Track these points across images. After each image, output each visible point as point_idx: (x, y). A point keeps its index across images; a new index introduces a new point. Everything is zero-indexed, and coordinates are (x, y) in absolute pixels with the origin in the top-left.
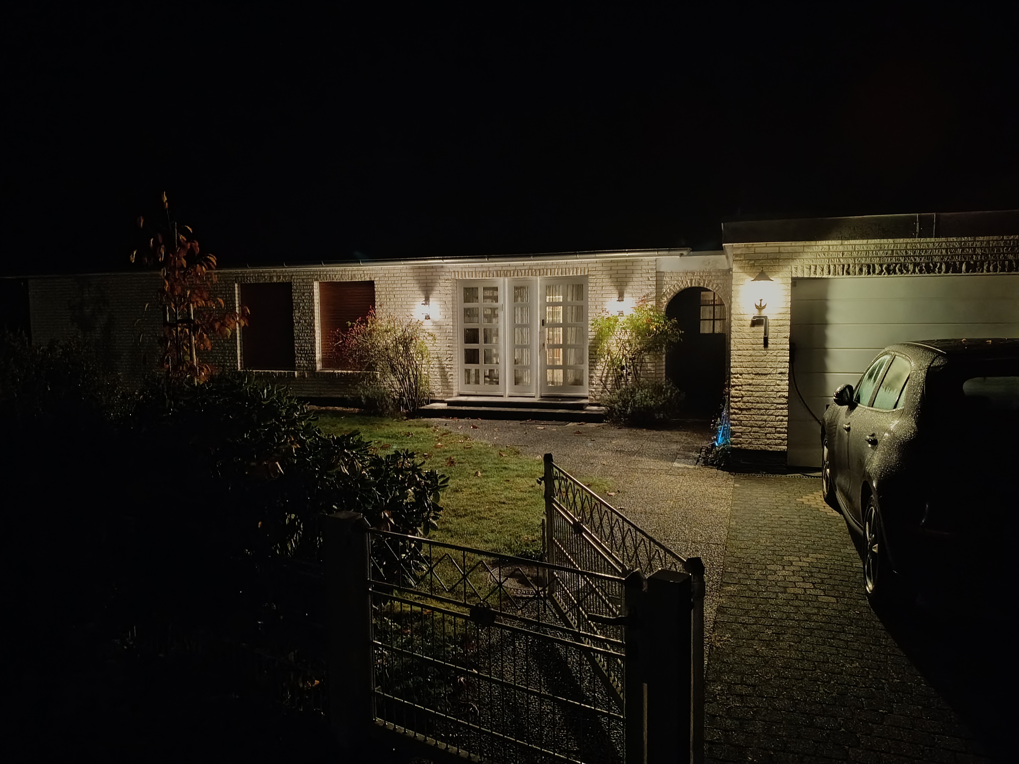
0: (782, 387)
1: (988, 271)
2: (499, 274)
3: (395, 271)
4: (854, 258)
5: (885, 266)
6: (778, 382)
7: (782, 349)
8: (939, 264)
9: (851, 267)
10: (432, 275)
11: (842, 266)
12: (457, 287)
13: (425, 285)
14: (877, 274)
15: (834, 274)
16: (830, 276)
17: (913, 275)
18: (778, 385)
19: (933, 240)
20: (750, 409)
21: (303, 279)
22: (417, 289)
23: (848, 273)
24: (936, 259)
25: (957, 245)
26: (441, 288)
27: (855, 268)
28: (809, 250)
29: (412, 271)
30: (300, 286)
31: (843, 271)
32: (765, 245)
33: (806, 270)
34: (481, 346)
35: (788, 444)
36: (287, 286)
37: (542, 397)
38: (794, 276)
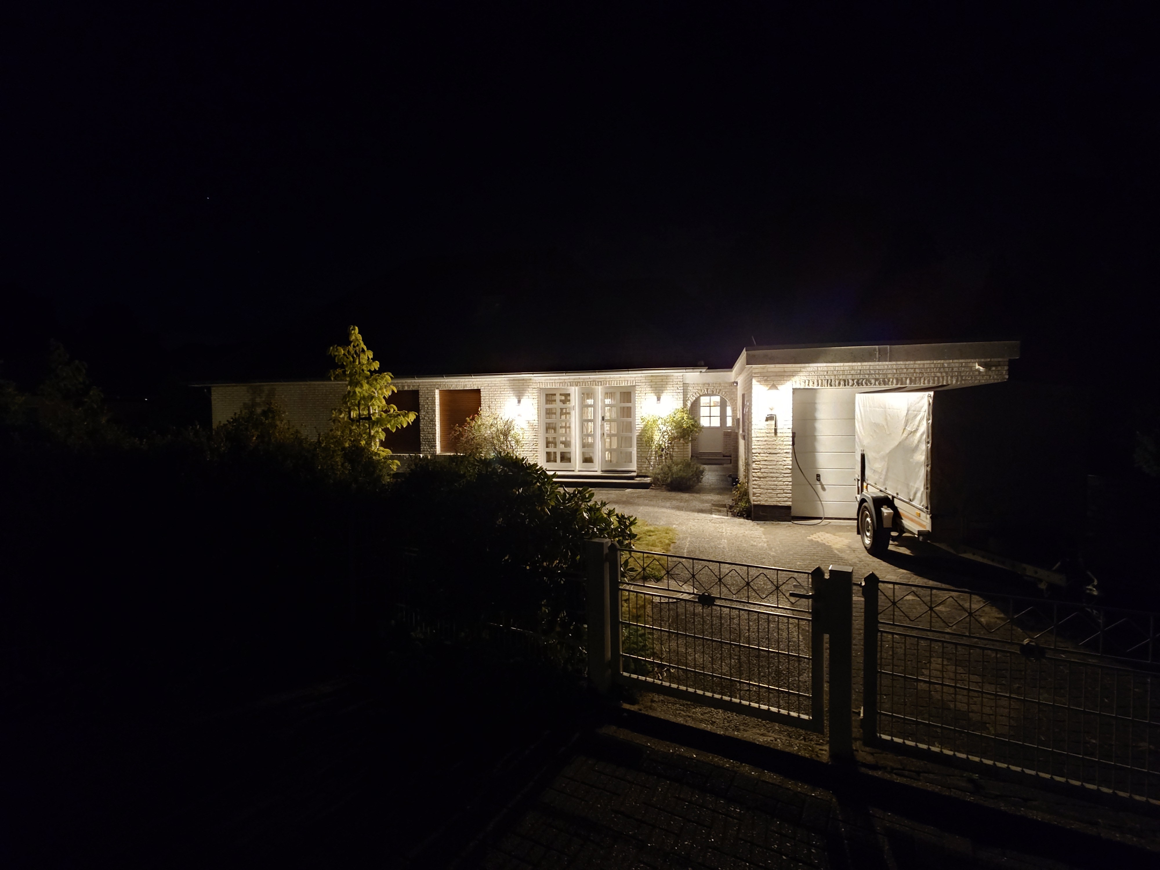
0: (787, 462)
2: (572, 385)
3: (496, 382)
4: (835, 375)
5: (855, 381)
6: (785, 459)
7: (787, 437)
8: (891, 379)
9: (833, 381)
10: (523, 385)
11: (826, 381)
12: (540, 393)
13: (518, 392)
14: (851, 386)
15: (822, 386)
16: (819, 387)
17: (875, 386)
18: (785, 461)
19: (887, 363)
20: (765, 477)
21: (427, 388)
22: (512, 395)
23: (831, 385)
24: (889, 376)
25: (903, 367)
26: (529, 394)
27: (836, 382)
28: (804, 370)
29: (508, 382)
30: (425, 392)
31: (827, 384)
32: (774, 367)
33: (803, 384)
34: (558, 435)
35: (793, 501)
36: (415, 393)
37: (602, 471)
38: (794, 387)
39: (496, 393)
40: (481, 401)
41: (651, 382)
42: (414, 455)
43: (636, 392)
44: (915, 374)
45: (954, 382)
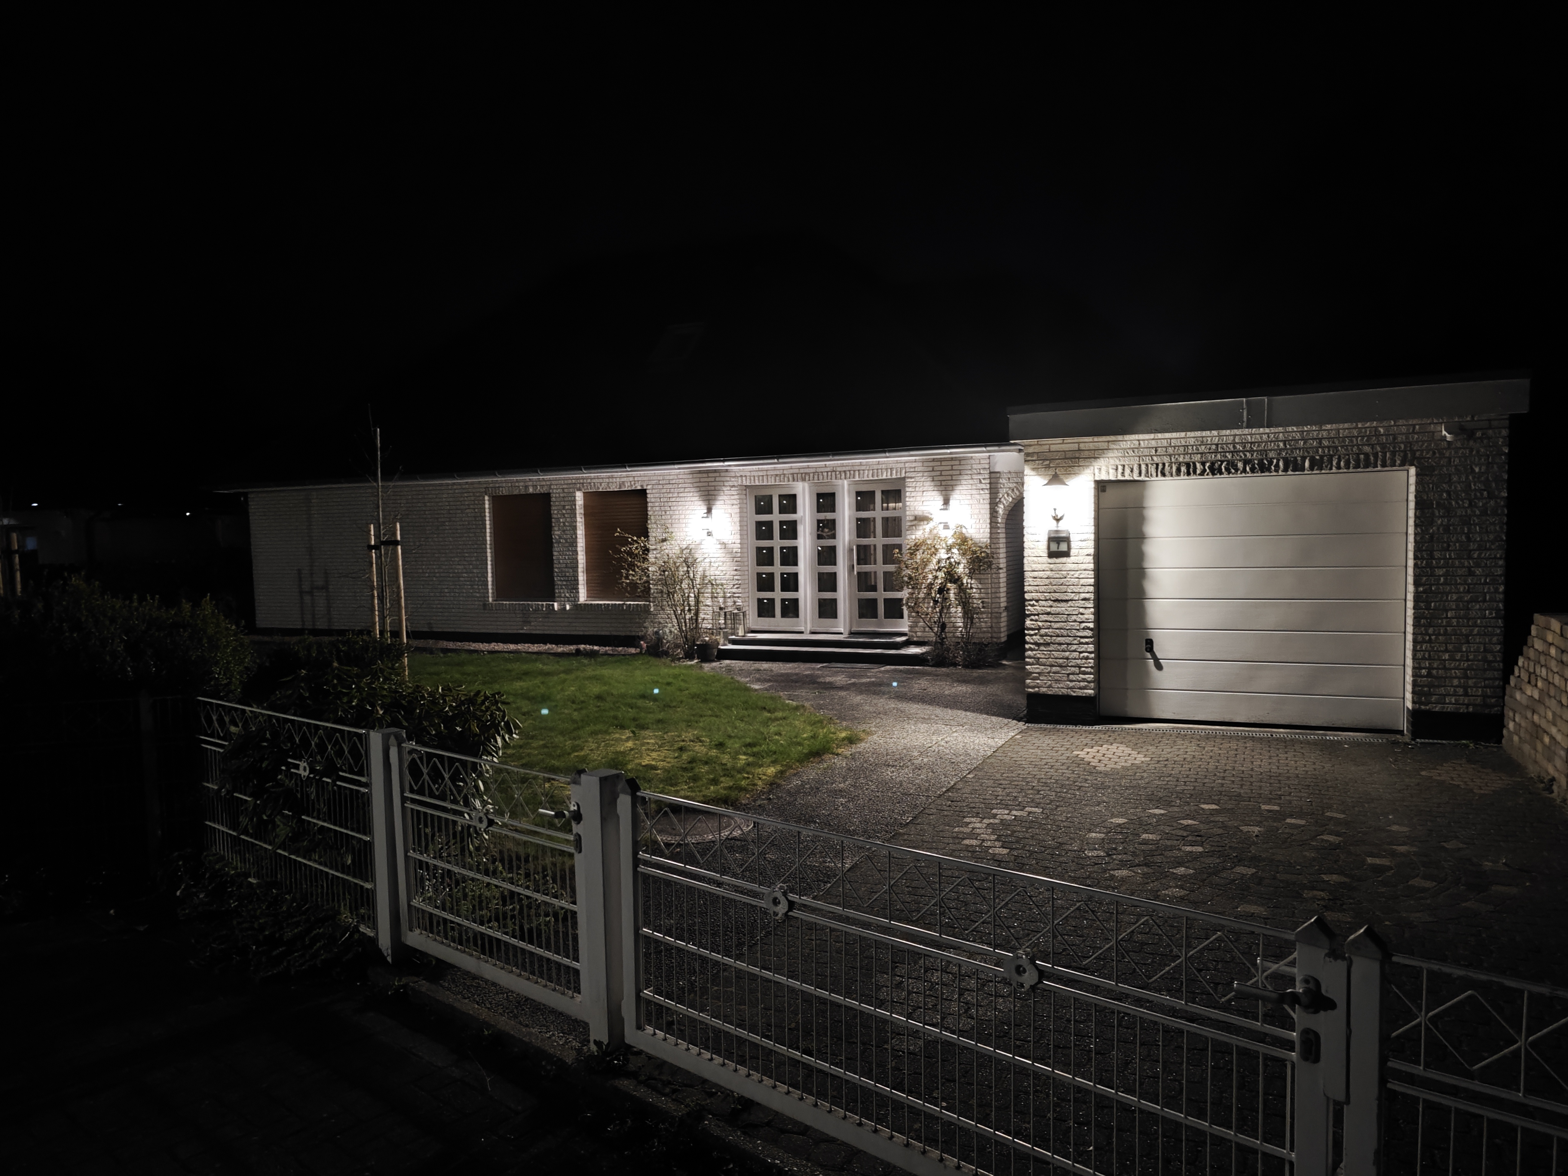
0: (1086, 616)
1: (1339, 467)
2: (796, 478)
3: (671, 477)
4: (1170, 456)
5: (1208, 465)
6: (1081, 610)
7: (1085, 570)
8: (1275, 461)
9: (1167, 465)
10: (715, 481)
11: (1155, 465)
12: (746, 495)
13: (706, 493)
14: (1200, 475)
15: (1147, 475)
16: (1142, 478)
17: (1243, 475)
18: (1082, 614)
19: (1267, 430)
20: (1048, 644)
21: (563, 489)
22: (698, 498)
23: (1163, 475)
24: (1271, 455)
25: (1298, 436)
26: (725, 498)
27: (1171, 468)
28: (1115, 447)
29: (691, 476)
30: (560, 497)
31: (1157, 472)
32: (1061, 442)
33: (1112, 471)
34: (778, 569)
35: (1099, 687)
36: (545, 498)
37: (852, 634)
38: (1097, 479)
39: (671, 495)
40: (647, 511)
41: (933, 470)
42: (544, 603)
43: (907, 489)
44: (1320, 450)
45: (1398, 462)
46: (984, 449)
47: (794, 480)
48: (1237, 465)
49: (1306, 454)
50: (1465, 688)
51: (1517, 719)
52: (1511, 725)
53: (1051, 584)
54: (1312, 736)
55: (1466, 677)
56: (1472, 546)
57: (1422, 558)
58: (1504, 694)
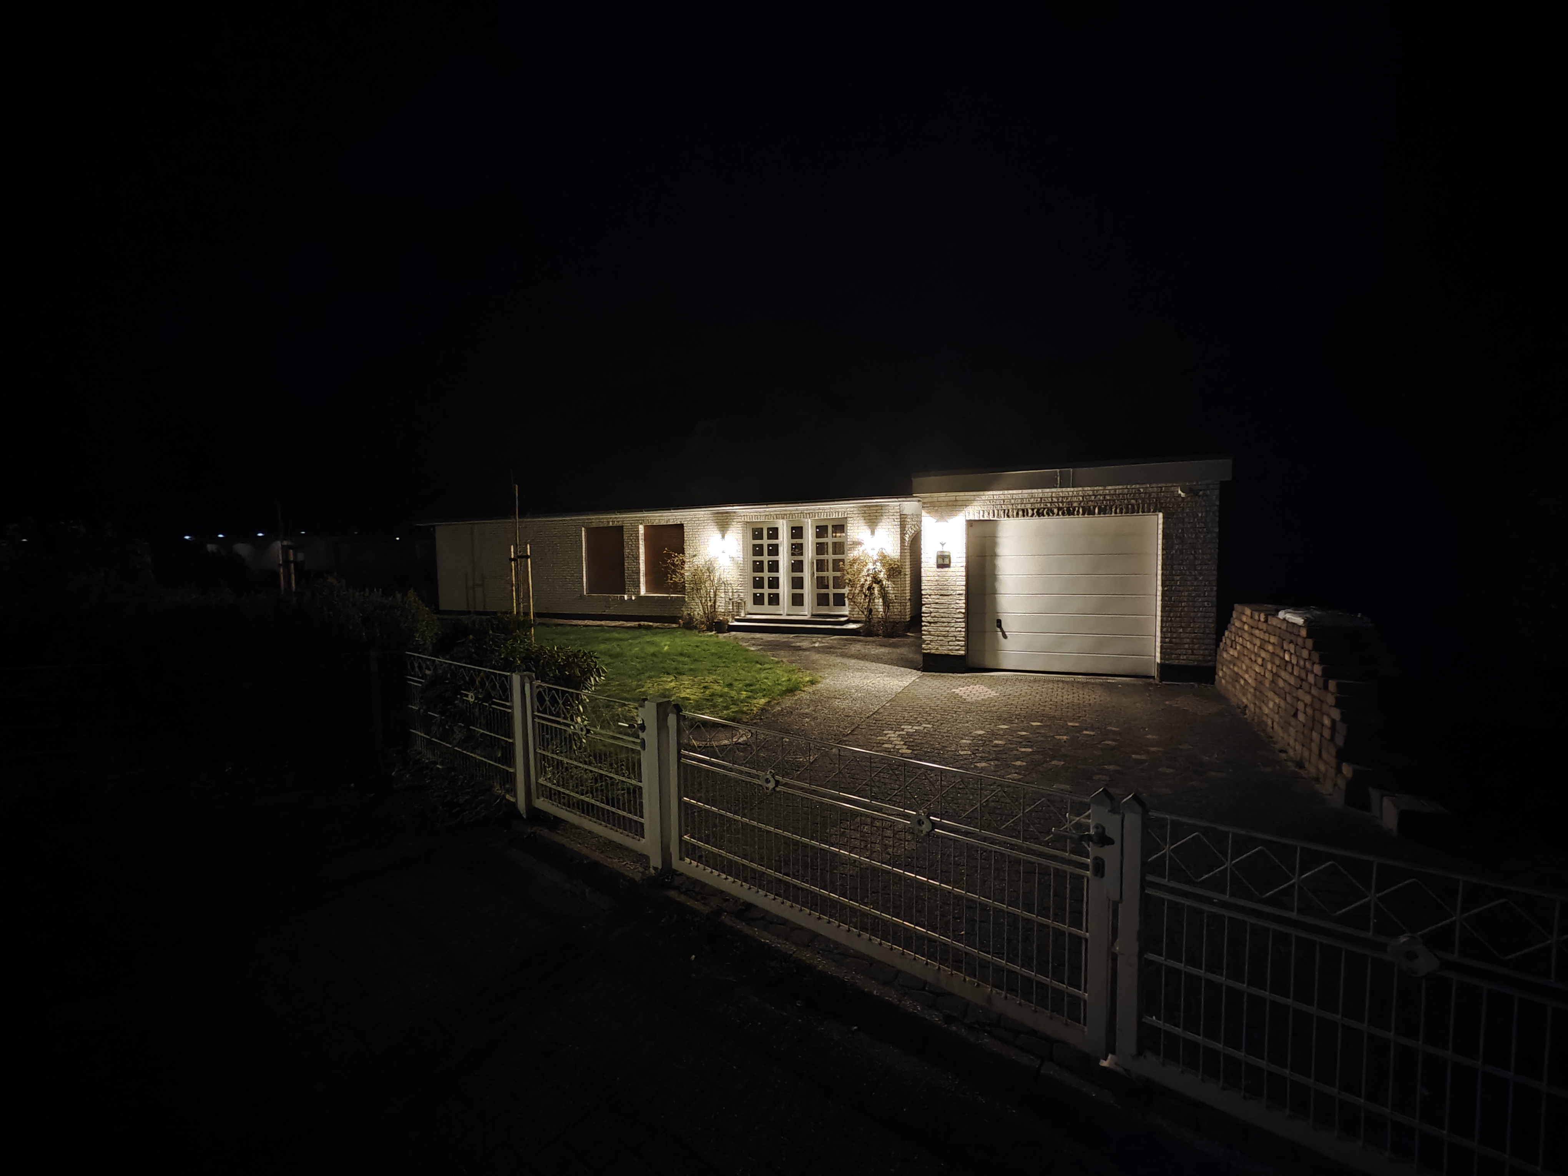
0: (960, 605)
1: (1116, 513)
2: (780, 518)
3: (699, 516)
4: (1012, 505)
5: (1035, 511)
6: (957, 601)
7: (960, 576)
8: (1077, 509)
9: (1010, 511)
10: (727, 519)
11: (1003, 510)
12: (746, 528)
13: (722, 526)
14: (1030, 517)
15: (998, 517)
16: (995, 518)
17: (1057, 517)
18: (957, 603)
19: (1072, 489)
20: (936, 622)
21: (631, 523)
22: (716, 529)
23: (1008, 516)
24: (1075, 504)
25: (1091, 493)
26: (733, 529)
27: (1013, 512)
28: (978, 499)
29: (711, 516)
30: (629, 528)
31: (1004, 515)
32: (943, 495)
33: (976, 514)
34: (766, 575)
35: (967, 650)
36: (620, 529)
37: (813, 615)
38: (968, 519)
39: (699, 528)
40: (684, 537)
41: (865, 513)
42: (619, 595)
43: (848, 525)
44: (1105, 502)
45: (1152, 510)
46: (896, 500)
47: (777, 518)
48: (1053, 511)
49: (1096, 504)
50: (1193, 650)
51: (1224, 669)
52: (1221, 674)
53: (938, 584)
54: (1099, 680)
55: (1193, 643)
56: (1197, 562)
57: (1166, 570)
58: (1216, 654)
